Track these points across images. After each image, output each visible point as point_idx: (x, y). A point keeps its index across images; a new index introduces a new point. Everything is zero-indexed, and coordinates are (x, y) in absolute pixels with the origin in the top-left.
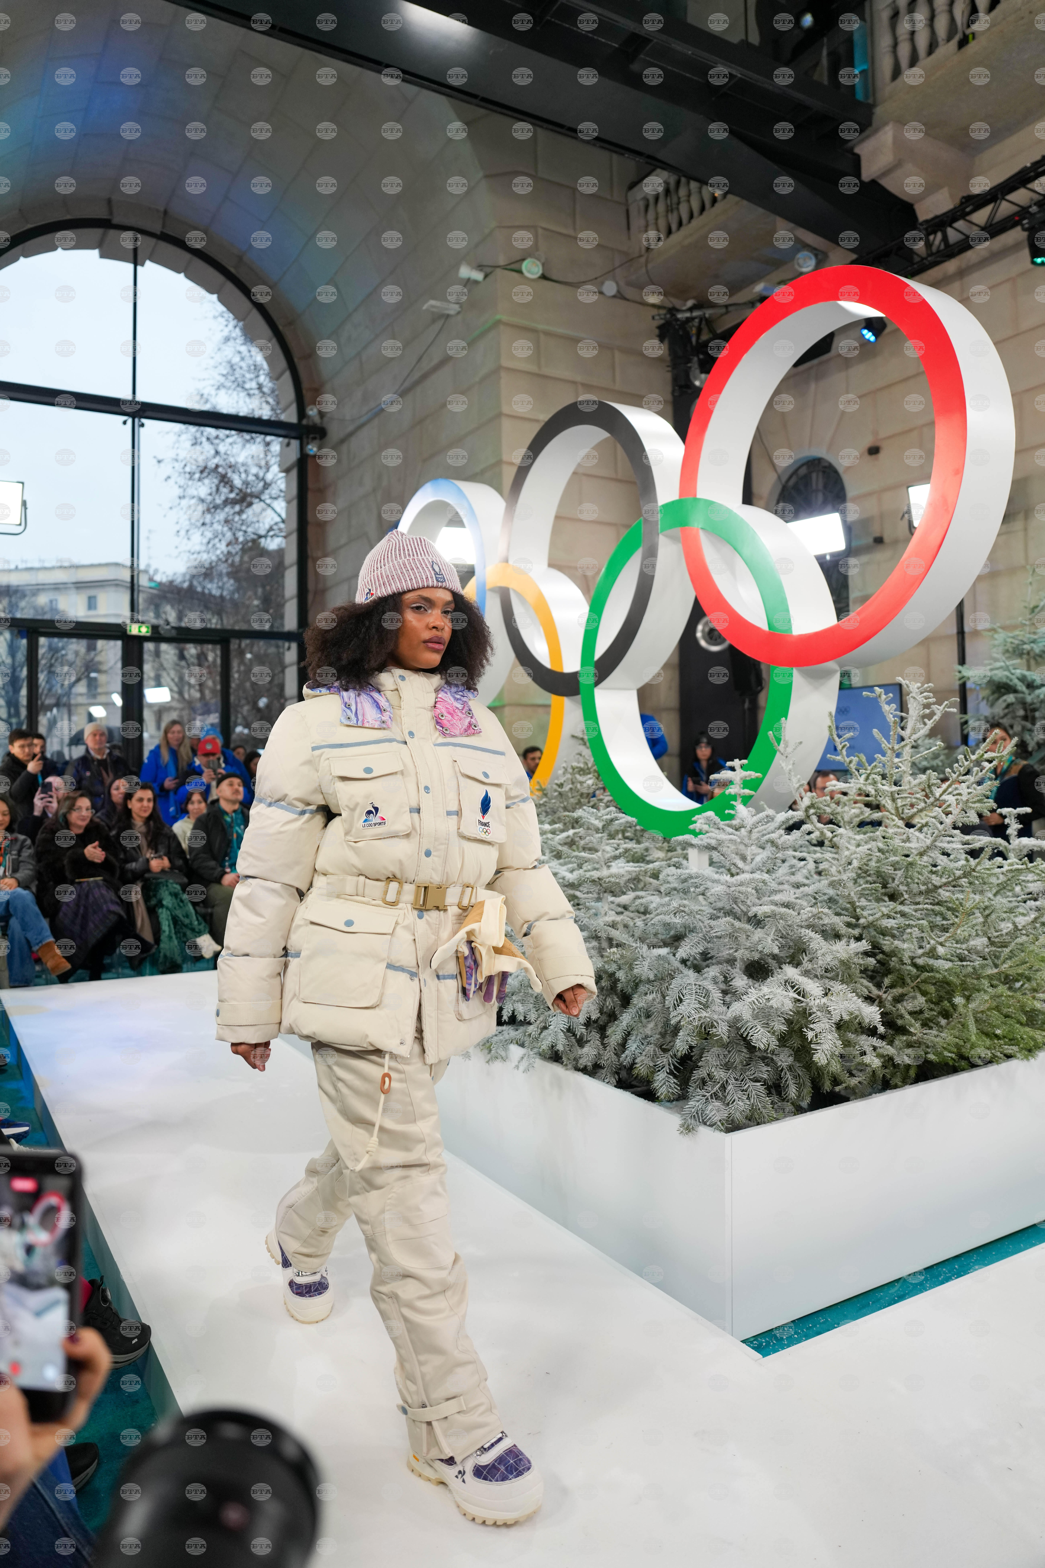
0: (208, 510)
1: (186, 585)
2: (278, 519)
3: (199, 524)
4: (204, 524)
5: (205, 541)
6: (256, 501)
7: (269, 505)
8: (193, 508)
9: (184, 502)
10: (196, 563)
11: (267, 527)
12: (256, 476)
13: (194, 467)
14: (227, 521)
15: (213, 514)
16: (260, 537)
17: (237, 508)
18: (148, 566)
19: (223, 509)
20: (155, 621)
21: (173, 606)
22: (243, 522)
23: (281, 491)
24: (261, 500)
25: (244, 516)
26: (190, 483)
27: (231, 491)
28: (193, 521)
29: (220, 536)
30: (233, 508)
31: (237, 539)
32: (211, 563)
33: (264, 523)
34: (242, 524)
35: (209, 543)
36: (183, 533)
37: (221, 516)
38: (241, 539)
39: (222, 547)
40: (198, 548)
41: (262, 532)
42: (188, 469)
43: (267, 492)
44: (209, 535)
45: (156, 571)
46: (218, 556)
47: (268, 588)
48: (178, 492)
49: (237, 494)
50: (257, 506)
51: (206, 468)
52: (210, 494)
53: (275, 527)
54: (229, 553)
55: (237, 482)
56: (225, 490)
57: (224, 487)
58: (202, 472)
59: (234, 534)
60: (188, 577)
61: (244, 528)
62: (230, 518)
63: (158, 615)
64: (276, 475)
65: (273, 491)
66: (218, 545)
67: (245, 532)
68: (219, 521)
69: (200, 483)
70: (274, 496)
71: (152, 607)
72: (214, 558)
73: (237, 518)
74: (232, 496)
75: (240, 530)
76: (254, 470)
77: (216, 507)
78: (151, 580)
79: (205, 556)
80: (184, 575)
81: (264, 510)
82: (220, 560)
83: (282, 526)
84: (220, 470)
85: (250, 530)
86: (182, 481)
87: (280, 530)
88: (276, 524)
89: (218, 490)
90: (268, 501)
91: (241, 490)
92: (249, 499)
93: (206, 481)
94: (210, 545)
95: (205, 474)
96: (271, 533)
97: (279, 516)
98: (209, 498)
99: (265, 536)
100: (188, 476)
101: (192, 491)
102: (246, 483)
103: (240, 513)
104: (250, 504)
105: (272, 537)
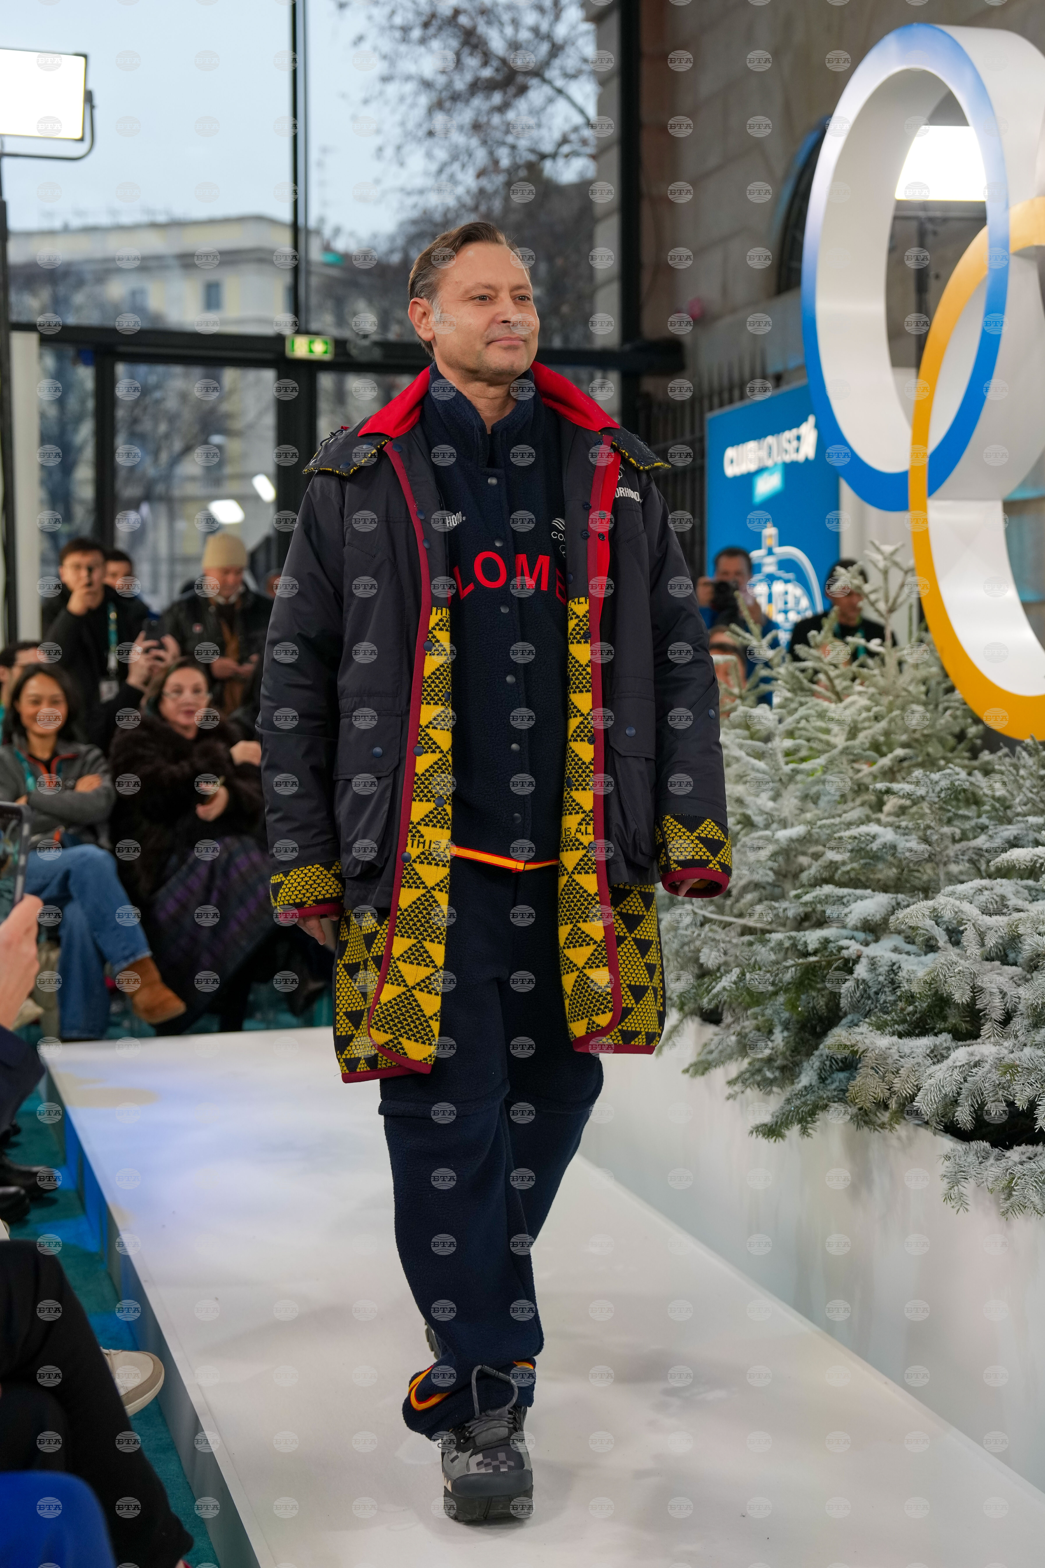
0: (438, 105)
1: (396, 258)
2: (578, 120)
3: (421, 133)
4: (431, 134)
5: (434, 167)
6: (534, 82)
7: (560, 92)
8: (409, 101)
9: (392, 89)
10: (415, 214)
11: (557, 135)
12: (535, 30)
13: (410, 16)
14: (477, 127)
15: (448, 112)
16: (543, 157)
17: (497, 98)
18: (322, 220)
19: (467, 101)
20: (335, 332)
21: (370, 301)
22: (508, 128)
23: (585, 61)
24: (544, 80)
25: (511, 115)
26: (403, 48)
27: (485, 64)
28: (410, 125)
29: (464, 158)
30: (488, 97)
31: (496, 162)
32: (445, 214)
33: (550, 129)
34: (507, 132)
35: (440, 171)
36: (389, 152)
37: (466, 115)
38: (505, 162)
39: (468, 180)
40: (419, 182)
41: (547, 147)
42: (398, 20)
43: (557, 62)
44: (441, 155)
45: (337, 231)
46: (459, 199)
47: (559, 262)
48: (380, 67)
49: (497, 70)
50: (537, 94)
51: (433, 16)
52: (443, 72)
53: (573, 137)
54: (482, 191)
55: (497, 43)
56: (472, 62)
57: (471, 54)
58: (426, 25)
59: (491, 153)
60: (400, 242)
61: (510, 139)
62: (483, 119)
63: (341, 320)
64: (573, 27)
65: (570, 60)
66: (460, 176)
67: (513, 147)
68: (461, 128)
69: (422, 49)
70: (570, 70)
71: (330, 304)
72: (451, 202)
73: (496, 119)
74: (487, 73)
75: (503, 143)
76: (530, 18)
77: (455, 97)
78: (327, 248)
79: (434, 201)
80: (392, 238)
81: (550, 100)
82: (463, 206)
83: (587, 133)
84: (463, 20)
85: (523, 143)
86: (386, 45)
87: (584, 142)
88: (576, 129)
89: (458, 62)
90: (559, 83)
91: (504, 61)
92: (520, 79)
93: (435, 44)
94: (444, 176)
95: (432, 30)
96: (566, 149)
97: (582, 112)
98: (441, 80)
99: (554, 156)
100: (398, 34)
101: (408, 66)
102: (515, 46)
103: (502, 108)
104: (523, 90)
105: (567, 156)
